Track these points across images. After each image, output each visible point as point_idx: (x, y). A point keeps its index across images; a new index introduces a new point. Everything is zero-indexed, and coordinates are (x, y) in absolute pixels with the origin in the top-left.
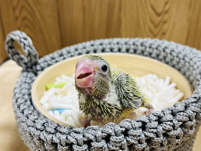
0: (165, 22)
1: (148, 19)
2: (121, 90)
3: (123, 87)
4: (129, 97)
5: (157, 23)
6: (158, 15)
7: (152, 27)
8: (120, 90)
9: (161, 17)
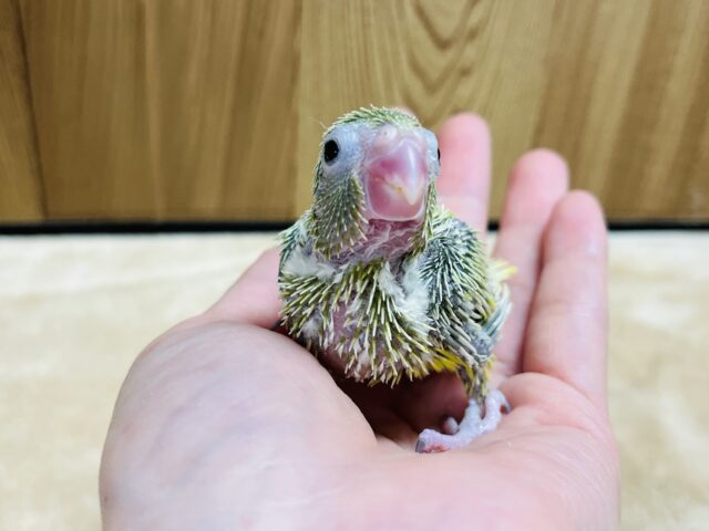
0: (465, 73)
1: (403, 57)
2: (442, 276)
3: (452, 270)
4: (460, 310)
5: (434, 75)
6: (443, 44)
7: (417, 88)
8: (439, 276)
9: (450, 54)
